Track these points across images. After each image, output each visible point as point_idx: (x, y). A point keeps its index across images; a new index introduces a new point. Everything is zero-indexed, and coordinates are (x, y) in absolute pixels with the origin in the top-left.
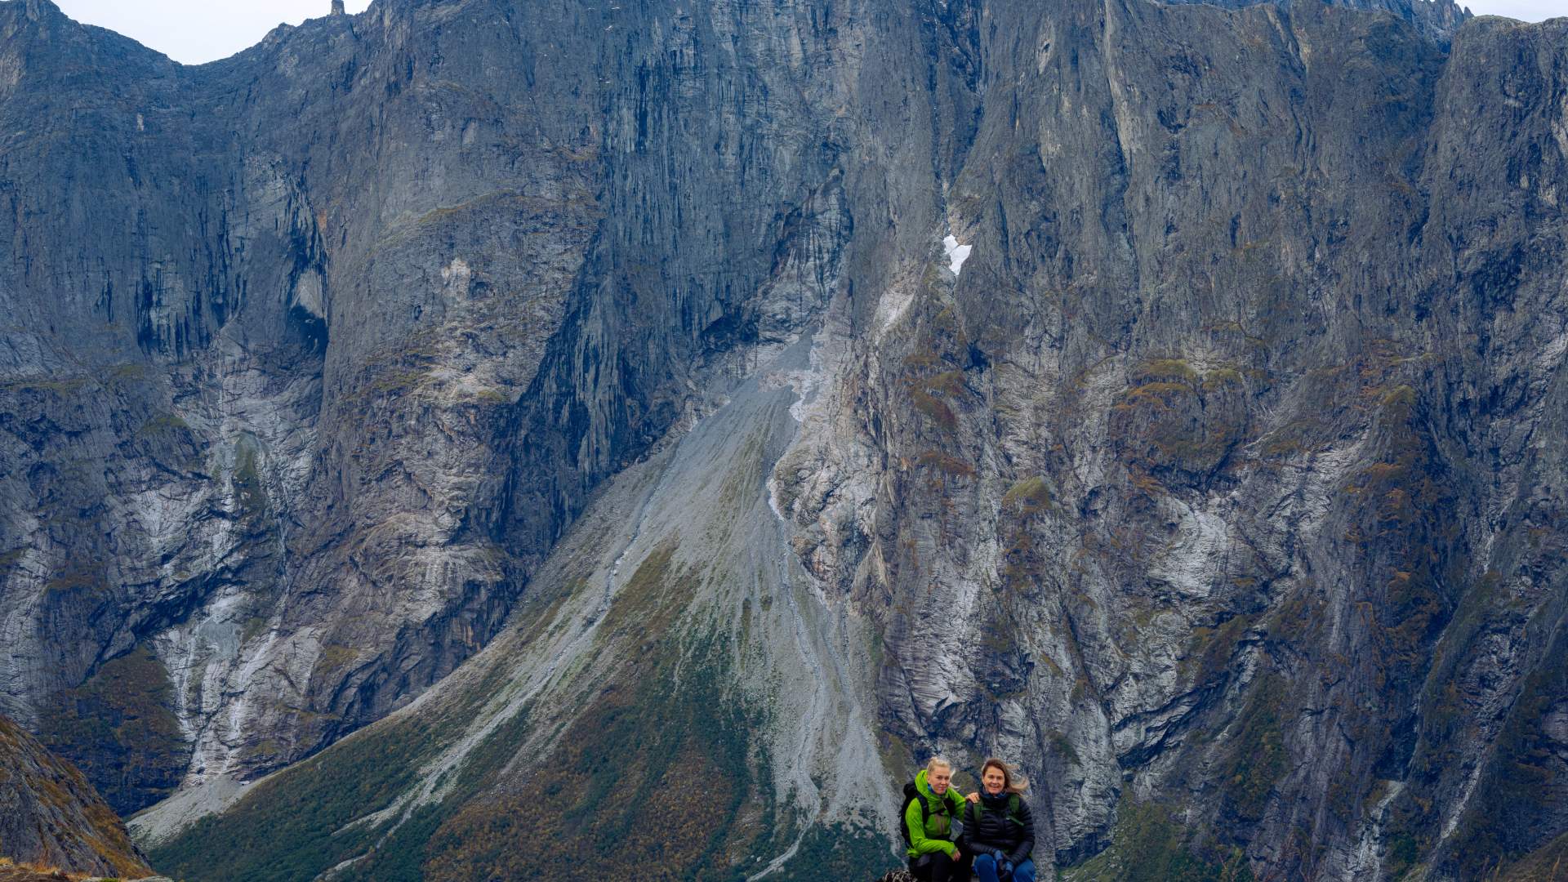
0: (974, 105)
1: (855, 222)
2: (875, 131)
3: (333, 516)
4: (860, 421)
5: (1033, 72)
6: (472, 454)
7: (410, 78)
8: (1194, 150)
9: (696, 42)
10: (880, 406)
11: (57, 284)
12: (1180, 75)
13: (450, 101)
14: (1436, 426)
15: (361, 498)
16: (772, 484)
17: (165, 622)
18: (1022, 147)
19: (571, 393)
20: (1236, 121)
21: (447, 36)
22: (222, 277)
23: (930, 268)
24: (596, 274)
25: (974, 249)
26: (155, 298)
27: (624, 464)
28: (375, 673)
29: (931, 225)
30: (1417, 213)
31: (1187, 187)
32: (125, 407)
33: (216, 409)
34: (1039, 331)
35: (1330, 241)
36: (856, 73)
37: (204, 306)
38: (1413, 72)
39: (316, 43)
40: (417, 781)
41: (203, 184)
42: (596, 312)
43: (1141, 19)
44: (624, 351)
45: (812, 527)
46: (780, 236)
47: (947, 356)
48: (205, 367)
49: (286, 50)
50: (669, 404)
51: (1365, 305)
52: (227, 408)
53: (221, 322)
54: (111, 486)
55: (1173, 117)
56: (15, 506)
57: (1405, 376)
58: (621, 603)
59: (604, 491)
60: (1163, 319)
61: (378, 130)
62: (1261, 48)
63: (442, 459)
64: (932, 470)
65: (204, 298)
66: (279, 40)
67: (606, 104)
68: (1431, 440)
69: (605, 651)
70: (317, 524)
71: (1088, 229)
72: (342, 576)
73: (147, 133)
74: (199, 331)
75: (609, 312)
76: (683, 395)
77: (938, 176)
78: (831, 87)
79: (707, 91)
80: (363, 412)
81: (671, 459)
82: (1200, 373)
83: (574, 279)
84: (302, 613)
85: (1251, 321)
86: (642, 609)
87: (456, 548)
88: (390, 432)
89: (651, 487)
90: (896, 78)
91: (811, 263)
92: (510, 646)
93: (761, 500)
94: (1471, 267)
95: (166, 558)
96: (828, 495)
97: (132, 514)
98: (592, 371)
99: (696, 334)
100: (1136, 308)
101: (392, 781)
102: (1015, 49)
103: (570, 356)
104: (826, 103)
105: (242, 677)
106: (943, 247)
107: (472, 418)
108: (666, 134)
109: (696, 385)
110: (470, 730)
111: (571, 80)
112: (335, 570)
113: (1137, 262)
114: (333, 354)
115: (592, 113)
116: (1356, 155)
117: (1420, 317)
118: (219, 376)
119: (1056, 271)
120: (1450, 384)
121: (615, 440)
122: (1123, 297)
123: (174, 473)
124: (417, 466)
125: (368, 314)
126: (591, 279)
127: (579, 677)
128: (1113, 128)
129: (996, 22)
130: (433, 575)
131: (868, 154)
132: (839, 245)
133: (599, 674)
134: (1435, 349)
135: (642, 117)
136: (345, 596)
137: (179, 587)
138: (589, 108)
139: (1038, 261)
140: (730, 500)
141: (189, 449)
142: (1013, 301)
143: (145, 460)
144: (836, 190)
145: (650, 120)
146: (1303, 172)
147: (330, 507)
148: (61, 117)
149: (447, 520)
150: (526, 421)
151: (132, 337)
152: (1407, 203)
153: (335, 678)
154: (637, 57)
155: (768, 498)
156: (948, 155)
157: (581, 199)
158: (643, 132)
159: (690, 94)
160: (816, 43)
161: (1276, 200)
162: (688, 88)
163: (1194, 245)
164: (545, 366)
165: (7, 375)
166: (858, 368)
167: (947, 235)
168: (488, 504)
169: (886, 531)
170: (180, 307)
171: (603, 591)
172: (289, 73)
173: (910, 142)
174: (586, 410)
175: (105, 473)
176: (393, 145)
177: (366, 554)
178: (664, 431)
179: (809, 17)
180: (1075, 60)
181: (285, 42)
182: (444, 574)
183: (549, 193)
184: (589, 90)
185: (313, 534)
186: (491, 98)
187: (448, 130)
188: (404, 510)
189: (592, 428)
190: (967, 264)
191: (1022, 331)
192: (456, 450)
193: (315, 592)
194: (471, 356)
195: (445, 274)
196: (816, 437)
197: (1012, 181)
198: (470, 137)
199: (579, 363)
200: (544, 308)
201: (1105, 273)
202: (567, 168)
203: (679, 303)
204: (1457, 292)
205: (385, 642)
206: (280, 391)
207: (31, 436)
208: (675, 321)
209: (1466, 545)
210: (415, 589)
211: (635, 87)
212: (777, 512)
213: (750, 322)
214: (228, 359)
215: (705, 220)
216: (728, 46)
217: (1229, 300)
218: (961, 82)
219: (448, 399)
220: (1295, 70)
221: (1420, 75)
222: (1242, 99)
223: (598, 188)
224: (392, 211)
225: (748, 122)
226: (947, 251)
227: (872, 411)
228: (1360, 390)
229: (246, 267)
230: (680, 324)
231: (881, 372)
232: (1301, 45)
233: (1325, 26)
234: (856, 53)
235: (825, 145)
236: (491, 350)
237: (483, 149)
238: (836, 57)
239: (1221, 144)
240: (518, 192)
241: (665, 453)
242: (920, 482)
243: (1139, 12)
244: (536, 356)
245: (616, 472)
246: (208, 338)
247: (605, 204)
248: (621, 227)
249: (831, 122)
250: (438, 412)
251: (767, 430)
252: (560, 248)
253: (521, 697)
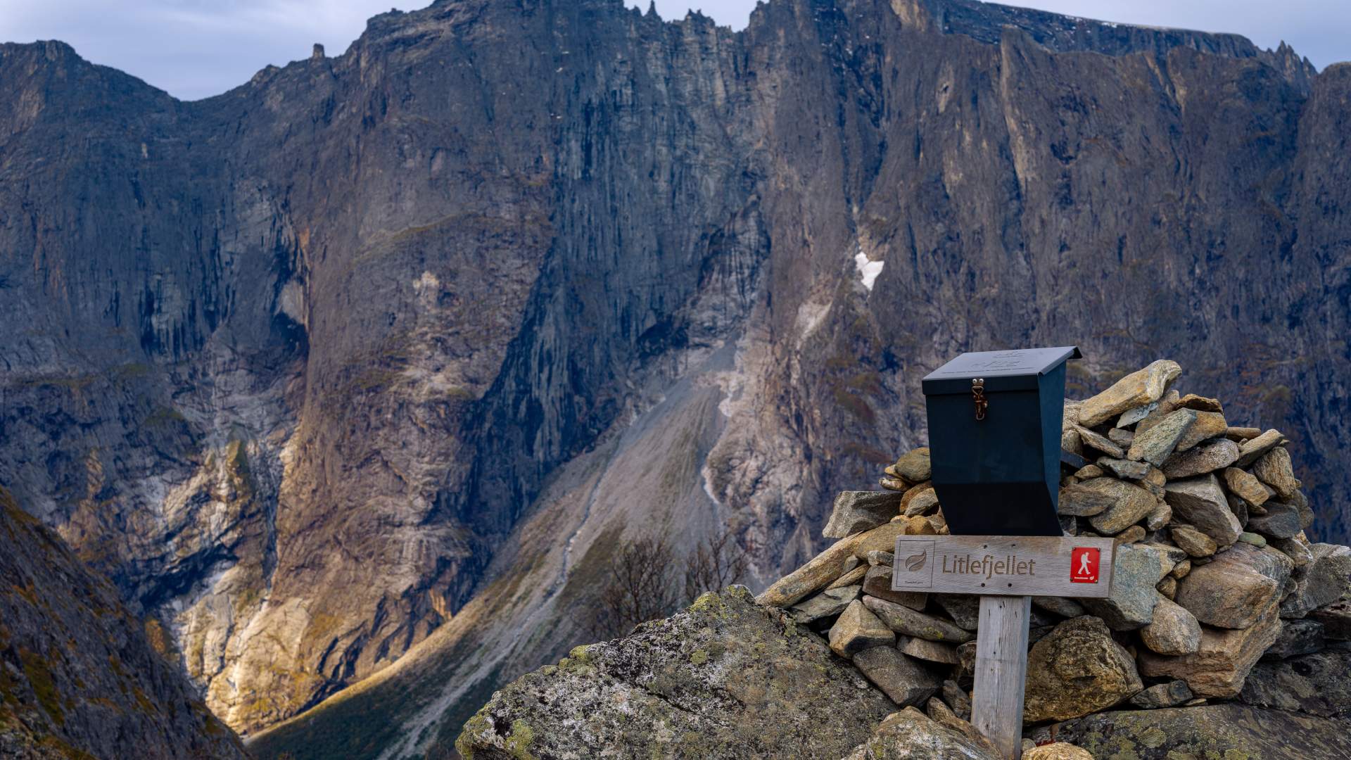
0: (878, 140)
1: (773, 242)
2: (790, 162)
3: (317, 499)
4: (782, 416)
5: (933, 111)
6: (443, 444)
7: (384, 112)
8: (1084, 178)
9: (634, 83)
10: (802, 403)
11: (71, 292)
12: (1070, 113)
13: (420, 133)
14: (1310, 421)
15: (343, 483)
16: (706, 472)
17: (169, 592)
18: (929, 176)
19: (528, 390)
20: (1121, 153)
21: (418, 77)
22: (214, 287)
23: (844, 282)
24: (550, 286)
25: (886, 266)
26: (156, 306)
27: (573, 454)
28: (359, 639)
29: (844, 244)
30: (1288, 235)
31: (1078, 211)
32: (131, 402)
33: (209, 403)
34: (946, 337)
35: (1209, 258)
36: (773, 112)
37: (198, 312)
38: (1278, 111)
39: (299, 82)
40: (401, 735)
41: (198, 206)
42: (549, 319)
43: (1035, 64)
44: (573, 354)
45: (744, 510)
46: (705, 254)
47: (865, 359)
48: (200, 367)
49: (273, 88)
50: (612, 401)
51: (1243, 314)
52: (219, 404)
53: (213, 327)
54: (120, 472)
55: (1064, 150)
56: (35, 490)
57: (1281, 377)
58: (577, 577)
59: (557, 477)
60: (1059, 327)
61: (354, 158)
62: (1143, 91)
63: (416, 448)
64: (854, 459)
65: (198, 305)
66: (266, 79)
67: (557, 136)
68: (1307, 433)
69: (565, 619)
70: (302, 506)
71: (990, 247)
72: (326, 552)
73: (151, 160)
74: (194, 334)
75: (561, 319)
76: (624, 393)
77: (848, 201)
78: (751, 123)
79: (642, 127)
80: (344, 407)
81: (615, 448)
82: (1094, 374)
83: (531, 290)
84: (291, 585)
85: (1139, 329)
86: (596, 582)
87: (428, 527)
88: (369, 425)
89: (598, 474)
90: (809, 115)
91: (733, 277)
92: (478, 615)
93: (698, 485)
94: (1337, 282)
95: (170, 536)
96: (757, 481)
97: (138, 496)
98: (546, 370)
99: (633, 339)
100: (1034, 317)
101: (378, 735)
102: (917, 90)
103: (528, 357)
104: (746, 137)
105: (239, 642)
106: (855, 263)
107: (442, 412)
108: (608, 163)
109: (635, 384)
110: (446, 690)
111: (527, 116)
112: (320, 547)
113: (1034, 277)
114: (315, 357)
115: (545, 145)
116: (1232, 184)
117: (1292, 326)
118: (212, 375)
119: (960, 284)
120: (1321, 385)
121: (565, 432)
122: (1022, 308)
123: (175, 461)
124: (393, 455)
125: (348, 320)
126: (545, 290)
127: (542, 642)
128: (1010, 160)
129: (897, 67)
130: (410, 551)
131: (785, 182)
132: (757, 262)
133: (560, 640)
134: (1307, 354)
135: (587, 148)
136: (330, 570)
137: (181, 563)
138: (543, 140)
139: (944, 276)
140: (670, 486)
141: (187, 439)
142: (922, 310)
143: (149, 449)
144: (754, 214)
145: (594, 152)
146: (1182, 198)
147: (314, 491)
148: (77, 146)
149: (420, 503)
150: (489, 416)
151: (137, 341)
152: (1278, 225)
153: (323, 644)
154: (584, 96)
155: (703, 483)
156: (857, 182)
157: (536, 220)
158: (588, 161)
159: (628, 128)
160: (737, 85)
161: (1158, 223)
162: (626, 123)
163: (1086, 262)
164: (506, 368)
165: (27, 373)
166: (780, 370)
167: (859, 252)
168: (456, 489)
169: (813, 513)
170: (177, 314)
171: (560, 567)
172: (275, 108)
173: (823, 172)
174: (541, 405)
175: (115, 461)
176: (369, 171)
177: (348, 534)
178: (608, 425)
179: (731, 61)
180: (975, 100)
181: (271, 81)
182: (420, 550)
183: (507, 214)
184: (542, 124)
185: (299, 515)
186: (456, 131)
187: (419, 158)
188: (382, 494)
189: (546, 422)
190: (879, 279)
191: (931, 337)
192: (428, 441)
193: (303, 566)
194: (440, 358)
195: (417, 285)
196: (743, 431)
197: (920, 206)
198: (438, 164)
199: (534, 364)
200: (504, 316)
201: (1006, 285)
202: (523, 193)
203: (619, 312)
204: (1325, 303)
205: (367, 611)
206: (266, 388)
207: (48, 427)
208: (615, 328)
209: (1342, 526)
210: (393, 564)
211: (582, 122)
212: (712, 496)
213: (681, 329)
214: (219, 360)
215: (641, 239)
216: (661, 87)
217: (1118, 311)
218: (867, 119)
219: (422, 395)
220: (1172, 110)
221: (1284, 114)
222: (1126, 134)
223: (550, 210)
224: (368, 229)
225: (678, 153)
226: (859, 266)
227: (794, 407)
228: (1241, 389)
229: (235, 279)
230: (619, 330)
231: (803, 373)
232: (1177, 87)
233: (1199, 71)
234: (773, 93)
235: (745, 174)
236: (458, 352)
237: (449, 176)
238: (754, 97)
239: (1108, 174)
240: (481, 213)
241: (610, 444)
242: (844, 470)
243: (1032, 58)
244: (497, 358)
245: (566, 460)
246: (202, 341)
247: (556, 225)
248: (569, 244)
249: (750, 154)
250: (412, 407)
251: (700, 424)
252: (518, 262)
253: (492, 660)
